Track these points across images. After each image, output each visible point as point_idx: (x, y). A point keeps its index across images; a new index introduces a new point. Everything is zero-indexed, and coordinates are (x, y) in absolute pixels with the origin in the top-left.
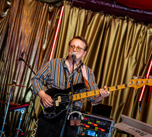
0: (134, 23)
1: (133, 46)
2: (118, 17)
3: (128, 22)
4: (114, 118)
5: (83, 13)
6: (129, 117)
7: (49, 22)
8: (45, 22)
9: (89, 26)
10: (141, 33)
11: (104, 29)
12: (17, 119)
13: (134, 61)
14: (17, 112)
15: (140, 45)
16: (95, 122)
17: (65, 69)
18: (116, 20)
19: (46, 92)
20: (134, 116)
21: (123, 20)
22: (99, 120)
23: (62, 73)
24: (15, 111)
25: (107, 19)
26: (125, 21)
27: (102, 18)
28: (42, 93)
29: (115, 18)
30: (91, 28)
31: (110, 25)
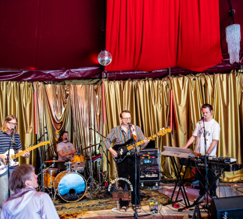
0: (152, 80)
1: (156, 96)
2: (141, 79)
3: (148, 81)
4: (157, 147)
5: (117, 83)
6: (167, 146)
7: (97, 97)
8: (94, 97)
9: (124, 91)
10: (159, 86)
11: (134, 90)
12: (95, 166)
13: (160, 105)
14: (96, 162)
15: (161, 94)
16: (147, 154)
17: (123, 131)
18: (140, 82)
19: (113, 148)
20: (171, 145)
21: (145, 81)
22: (149, 151)
23: (121, 134)
24: (94, 161)
25: (134, 83)
26: (147, 81)
27: (131, 83)
28: (111, 149)
29: (139, 81)
30: (126, 93)
31: (137, 87)
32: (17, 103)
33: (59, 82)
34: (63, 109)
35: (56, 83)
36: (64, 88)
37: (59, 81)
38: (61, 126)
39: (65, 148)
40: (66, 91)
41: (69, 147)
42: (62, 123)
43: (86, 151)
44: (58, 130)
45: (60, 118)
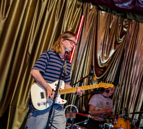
32: (56, 23)
33: (118, 12)
34: (113, 51)
35: (114, 12)
36: (122, 23)
37: (119, 10)
38: (104, 72)
39: (101, 104)
40: (123, 27)
41: (107, 103)
42: (105, 68)
43: (133, 116)
44: (98, 76)
45: (105, 61)
